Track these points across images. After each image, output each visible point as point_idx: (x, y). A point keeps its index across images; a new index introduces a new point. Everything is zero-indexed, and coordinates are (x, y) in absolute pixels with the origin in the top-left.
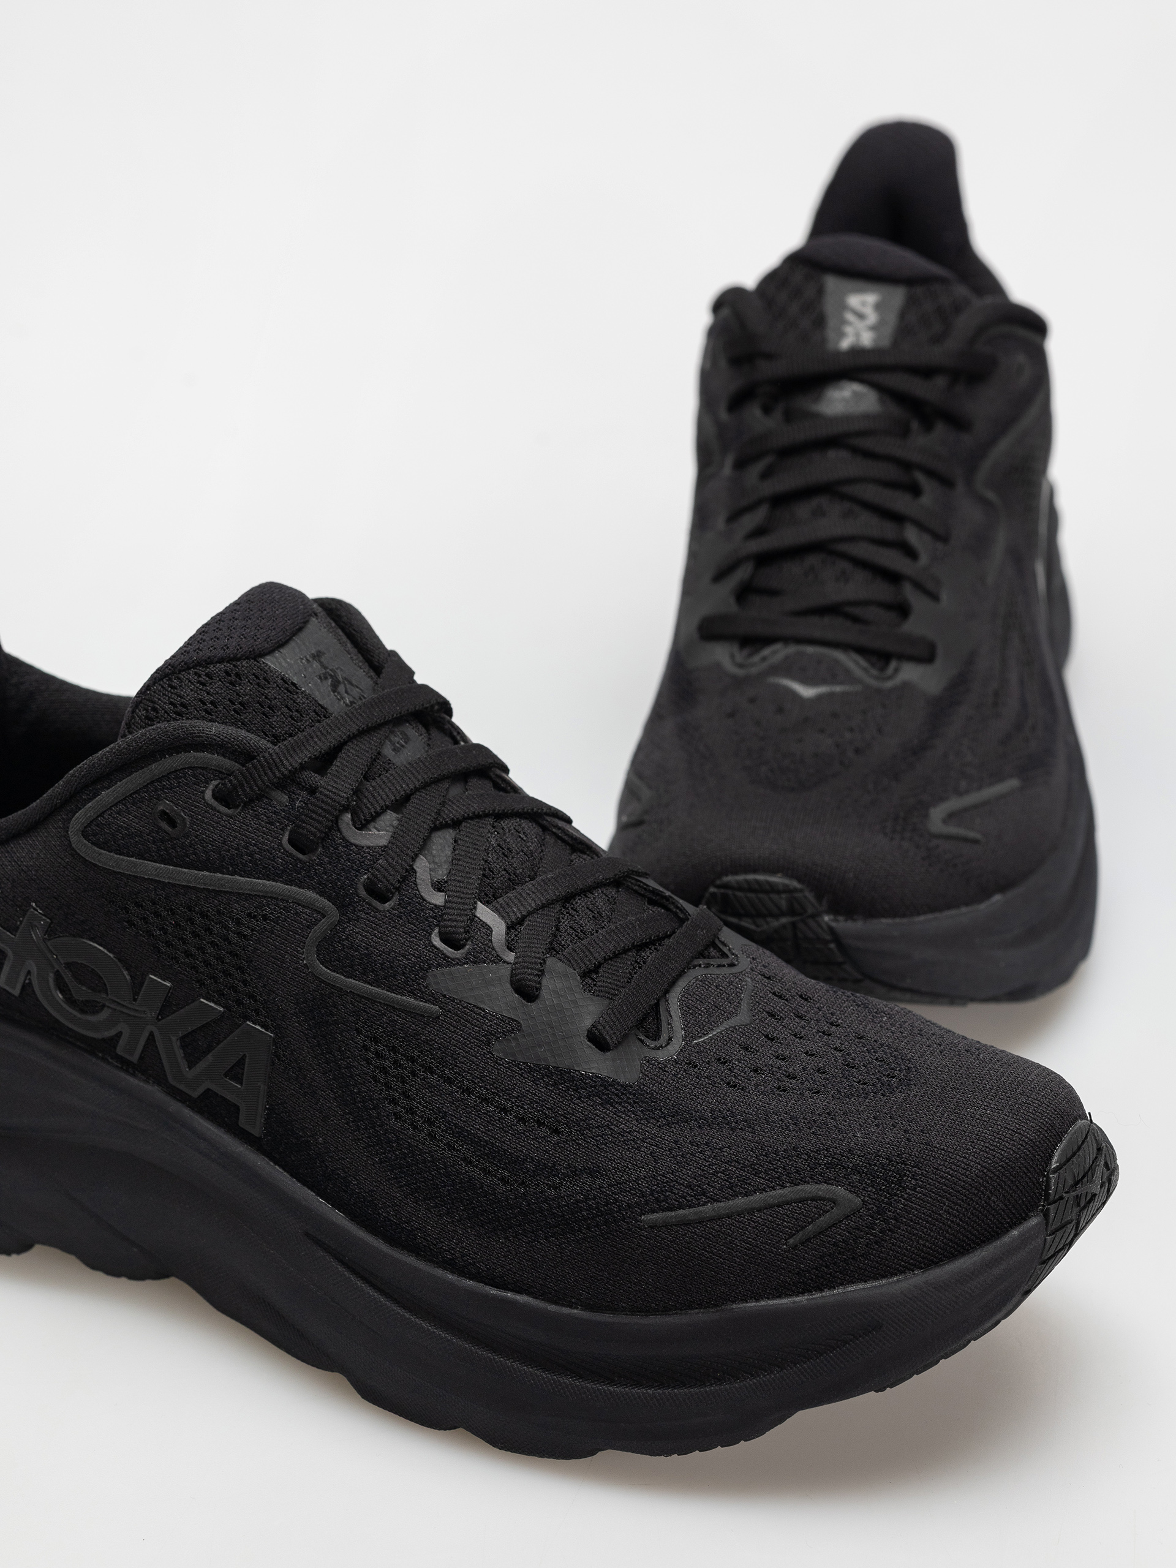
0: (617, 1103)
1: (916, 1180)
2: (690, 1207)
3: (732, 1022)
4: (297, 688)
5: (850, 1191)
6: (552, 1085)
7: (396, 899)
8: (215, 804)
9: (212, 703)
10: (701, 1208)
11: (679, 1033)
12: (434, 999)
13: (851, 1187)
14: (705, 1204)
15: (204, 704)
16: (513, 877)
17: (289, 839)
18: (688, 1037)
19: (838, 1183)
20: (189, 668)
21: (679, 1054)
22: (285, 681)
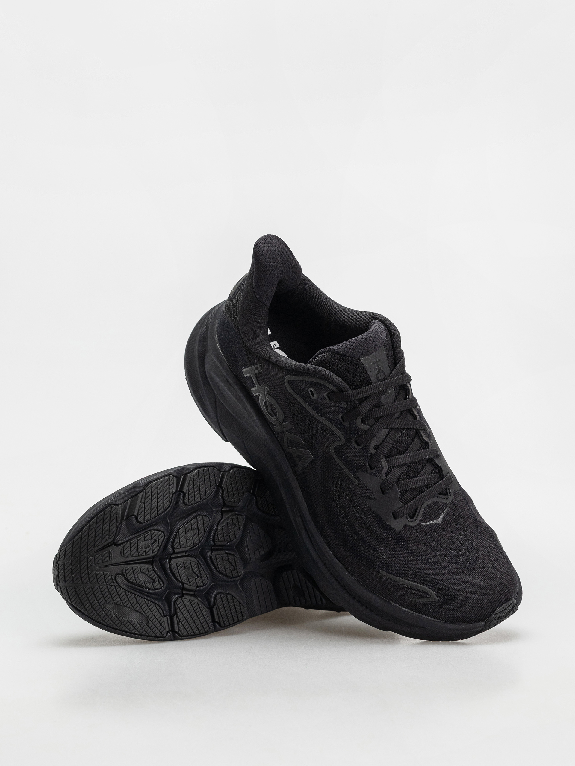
0: (391, 535)
1: (455, 602)
2: (394, 575)
3: (435, 522)
4: (366, 372)
5: (436, 595)
6: (376, 520)
7: (363, 446)
8: (326, 397)
9: (340, 367)
10: (396, 577)
11: (419, 519)
12: (358, 479)
13: (438, 595)
14: (398, 577)
15: (338, 367)
16: (398, 451)
17: (342, 416)
18: (421, 521)
19: (435, 591)
20: (339, 354)
21: (415, 526)
22: (364, 369)
